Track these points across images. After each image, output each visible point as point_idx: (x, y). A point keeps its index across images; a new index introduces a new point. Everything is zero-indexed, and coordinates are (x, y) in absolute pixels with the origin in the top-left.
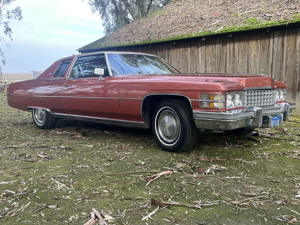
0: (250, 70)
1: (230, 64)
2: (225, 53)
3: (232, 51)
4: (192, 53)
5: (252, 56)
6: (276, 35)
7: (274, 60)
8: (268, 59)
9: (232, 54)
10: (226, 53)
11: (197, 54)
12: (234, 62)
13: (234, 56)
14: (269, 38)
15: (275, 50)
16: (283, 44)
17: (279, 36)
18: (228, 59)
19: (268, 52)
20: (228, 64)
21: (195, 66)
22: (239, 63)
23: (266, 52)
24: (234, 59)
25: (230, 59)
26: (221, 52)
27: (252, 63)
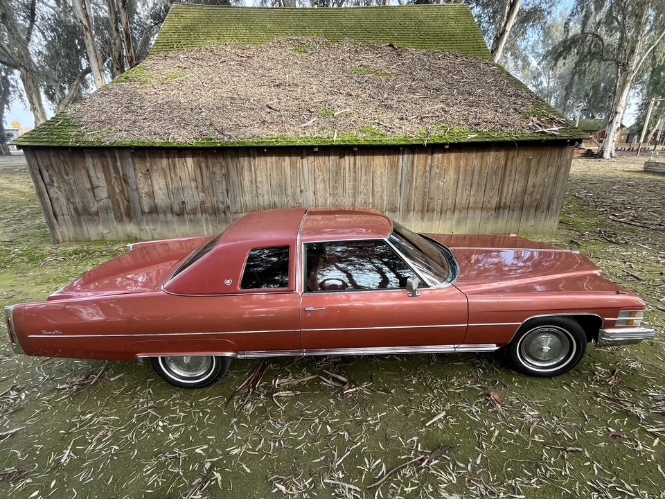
0: (376, 189)
1: (349, 182)
2: (342, 168)
3: (352, 166)
4: (293, 165)
5: (379, 173)
6: (406, 152)
7: (404, 179)
8: (396, 179)
9: (352, 169)
10: (344, 168)
11: (301, 167)
12: (355, 180)
13: (355, 173)
14: (398, 154)
15: (405, 169)
16: (413, 162)
17: (408, 154)
18: (347, 175)
19: (397, 170)
20: (347, 182)
21: (298, 182)
22: (362, 182)
23: (395, 170)
24: (356, 176)
25: (350, 176)
26: (338, 166)
27: (378, 182)
